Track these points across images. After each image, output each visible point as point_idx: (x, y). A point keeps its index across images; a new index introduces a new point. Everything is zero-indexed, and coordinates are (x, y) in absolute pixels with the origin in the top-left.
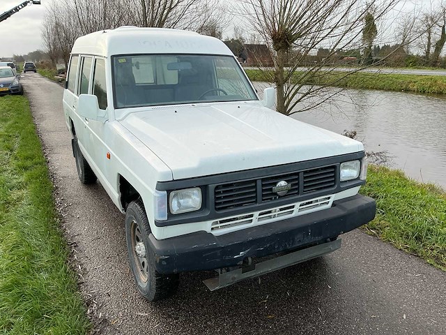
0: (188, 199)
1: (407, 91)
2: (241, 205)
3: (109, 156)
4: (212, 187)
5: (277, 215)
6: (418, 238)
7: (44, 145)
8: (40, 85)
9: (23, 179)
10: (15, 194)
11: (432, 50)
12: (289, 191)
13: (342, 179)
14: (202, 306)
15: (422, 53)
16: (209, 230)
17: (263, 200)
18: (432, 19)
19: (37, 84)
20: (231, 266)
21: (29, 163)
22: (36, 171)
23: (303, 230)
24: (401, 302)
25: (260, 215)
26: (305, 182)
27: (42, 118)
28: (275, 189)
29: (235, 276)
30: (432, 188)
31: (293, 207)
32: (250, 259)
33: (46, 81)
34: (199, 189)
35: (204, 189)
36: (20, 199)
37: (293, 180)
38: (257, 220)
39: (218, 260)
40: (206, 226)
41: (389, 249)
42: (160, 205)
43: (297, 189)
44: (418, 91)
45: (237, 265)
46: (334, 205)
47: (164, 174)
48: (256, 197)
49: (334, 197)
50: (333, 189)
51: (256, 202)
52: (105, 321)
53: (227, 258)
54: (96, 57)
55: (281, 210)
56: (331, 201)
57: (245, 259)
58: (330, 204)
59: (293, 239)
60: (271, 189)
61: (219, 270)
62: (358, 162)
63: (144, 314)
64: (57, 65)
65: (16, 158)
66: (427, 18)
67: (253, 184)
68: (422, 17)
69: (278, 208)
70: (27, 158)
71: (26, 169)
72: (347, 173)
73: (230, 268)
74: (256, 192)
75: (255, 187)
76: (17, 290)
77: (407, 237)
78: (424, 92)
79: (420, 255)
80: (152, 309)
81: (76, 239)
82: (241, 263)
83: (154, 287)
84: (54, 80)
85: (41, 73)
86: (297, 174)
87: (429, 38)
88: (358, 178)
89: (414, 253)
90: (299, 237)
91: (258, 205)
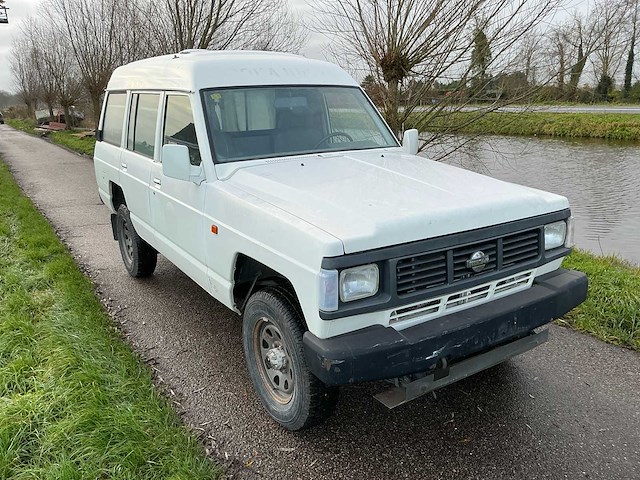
0: (361, 281)
1: (541, 135)
2: (424, 287)
3: (215, 230)
4: (393, 262)
5: (469, 300)
6: (626, 326)
7: (54, 226)
8: (16, 142)
9: (43, 274)
10: (38, 297)
11: (567, 79)
12: (487, 264)
13: (547, 247)
14: (367, 433)
15: (554, 82)
16: (386, 324)
17: (455, 278)
18: (565, 37)
19: (10, 141)
20: (421, 371)
21: (43, 252)
22: (58, 263)
23: (507, 317)
24: (632, 409)
25: (450, 299)
26: (505, 253)
27: (34, 188)
28: (470, 262)
29: (426, 385)
30: (615, 262)
31: (488, 287)
32: (444, 361)
33: (21, 136)
34: (375, 265)
35: (382, 265)
36: (48, 303)
37: (491, 250)
38: (445, 307)
39: (406, 363)
40: (383, 318)
41: (593, 343)
42: (329, 291)
43: (495, 262)
44: (556, 135)
45: (429, 370)
46: (534, 283)
47: (334, 247)
48: (446, 275)
49: (535, 273)
50: (537, 261)
51: (446, 282)
52: (236, 463)
53: (418, 360)
54: (167, 93)
55: (473, 292)
56: (531, 278)
57: (438, 360)
58: (530, 283)
59: (497, 331)
60: (464, 264)
61: (396, 380)
62: (563, 223)
63: (289, 450)
64: (36, 112)
65: (21, 246)
66: (557, 34)
67: (443, 257)
68: (552, 34)
69: (469, 291)
70: (39, 245)
71: (43, 260)
72: (551, 239)
73: (418, 375)
74: (445, 268)
75: (445, 261)
76: (100, 428)
77: (611, 325)
78: (564, 135)
79: (635, 347)
80: (298, 441)
81: (152, 354)
82: (434, 366)
83: (307, 408)
84: (35, 134)
85: (11, 124)
86: (495, 242)
87: (562, 62)
88: (563, 246)
89: (626, 344)
90: (503, 328)
91: (448, 286)
